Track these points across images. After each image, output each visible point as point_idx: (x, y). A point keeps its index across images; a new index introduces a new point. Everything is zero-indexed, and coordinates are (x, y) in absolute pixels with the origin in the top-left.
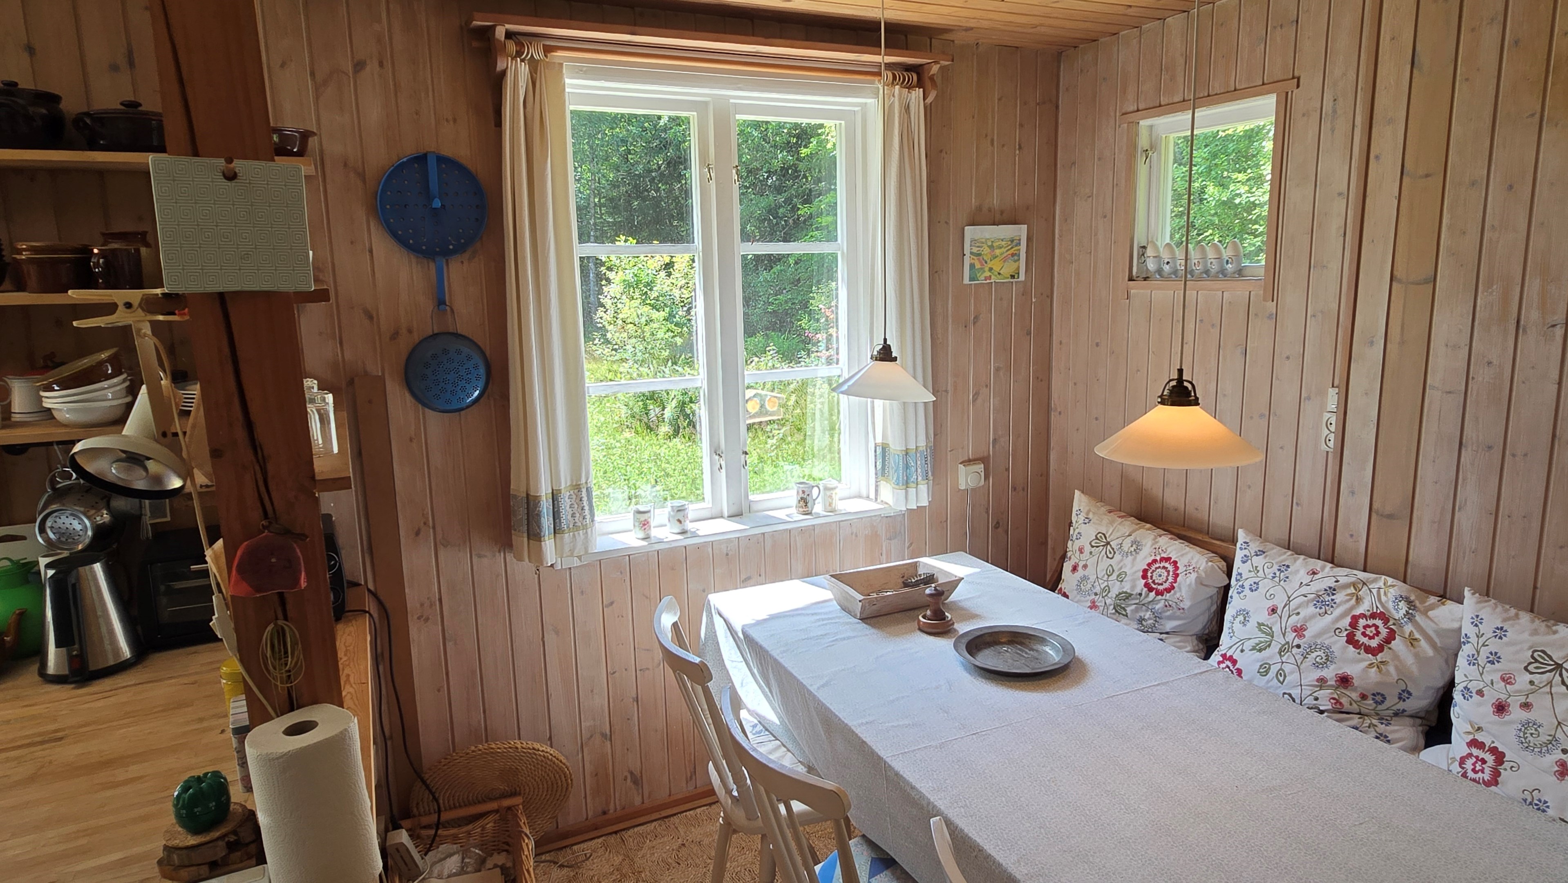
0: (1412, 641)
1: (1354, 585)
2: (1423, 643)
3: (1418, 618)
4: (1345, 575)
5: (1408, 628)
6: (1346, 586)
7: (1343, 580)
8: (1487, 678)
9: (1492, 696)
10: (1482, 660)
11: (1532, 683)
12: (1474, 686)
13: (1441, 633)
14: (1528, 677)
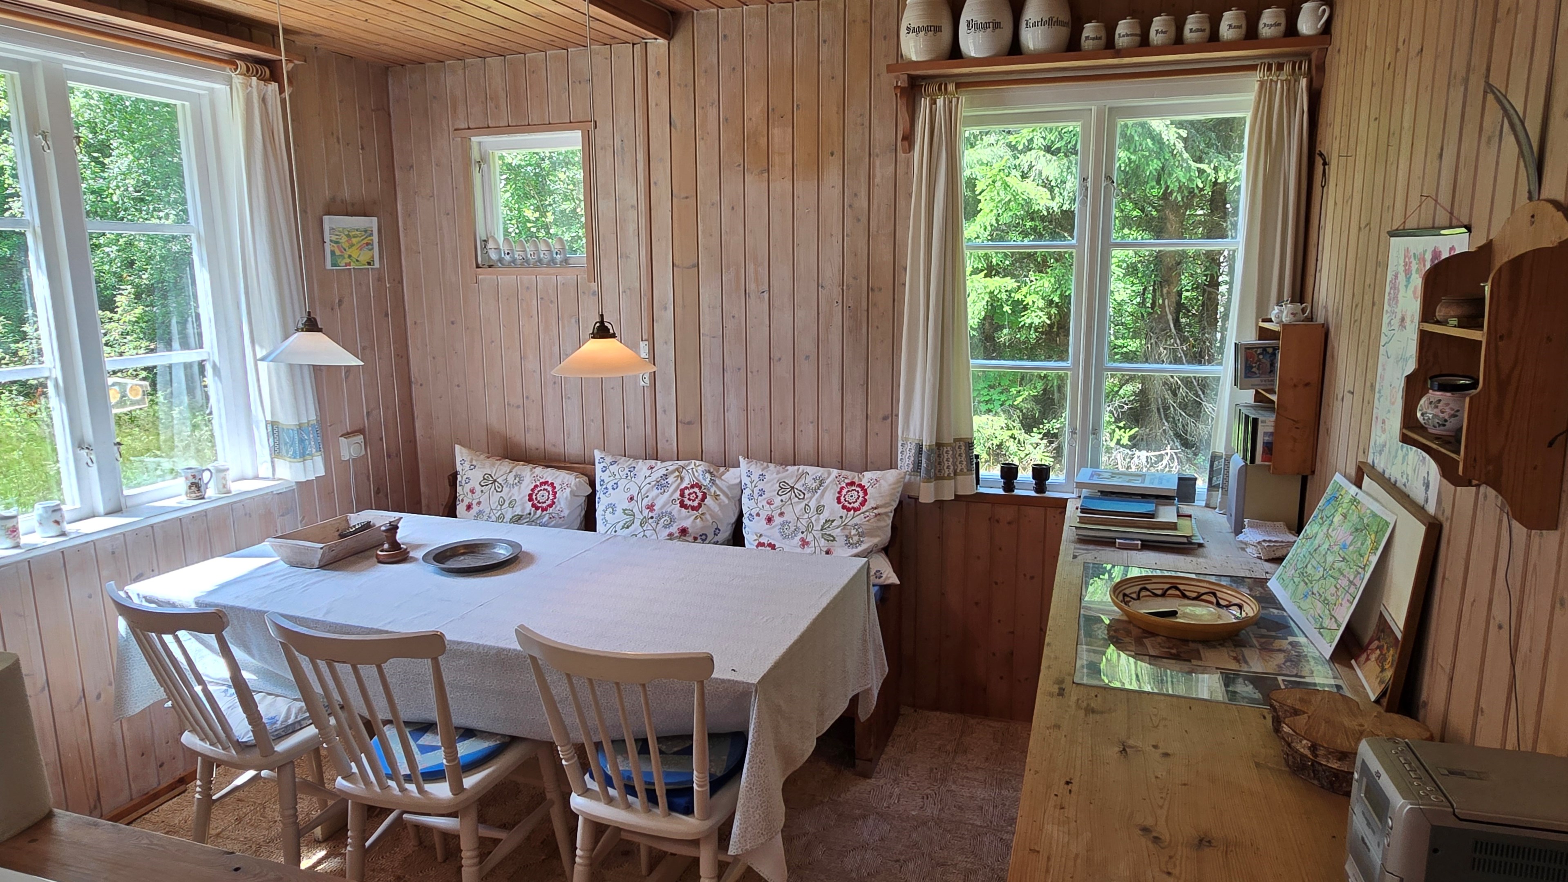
0: (716, 496)
1: (677, 470)
2: (722, 497)
3: (717, 482)
4: (671, 465)
5: (713, 489)
6: (673, 472)
7: (671, 468)
8: (760, 505)
9: (764, 515)
10: (756, 495)
11: (782, 501)
12: (754, 512)
13: (730, 487)
14: (780, 498)
